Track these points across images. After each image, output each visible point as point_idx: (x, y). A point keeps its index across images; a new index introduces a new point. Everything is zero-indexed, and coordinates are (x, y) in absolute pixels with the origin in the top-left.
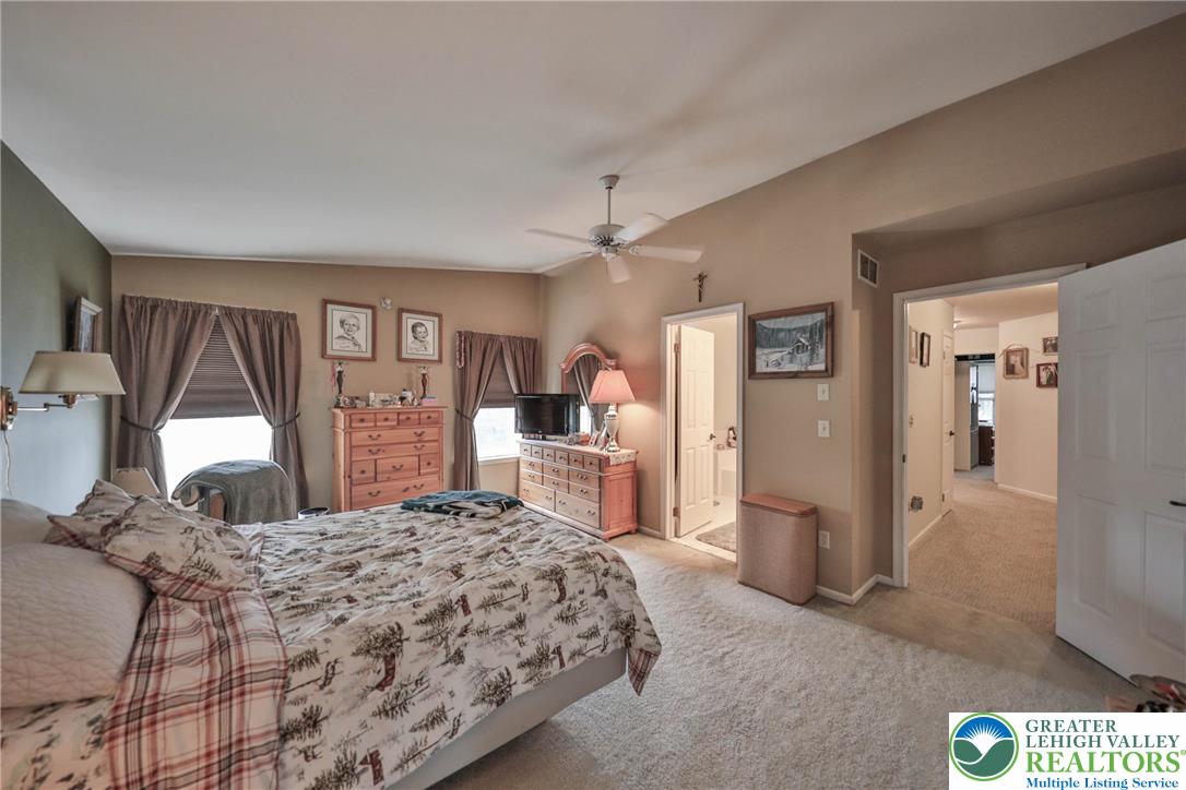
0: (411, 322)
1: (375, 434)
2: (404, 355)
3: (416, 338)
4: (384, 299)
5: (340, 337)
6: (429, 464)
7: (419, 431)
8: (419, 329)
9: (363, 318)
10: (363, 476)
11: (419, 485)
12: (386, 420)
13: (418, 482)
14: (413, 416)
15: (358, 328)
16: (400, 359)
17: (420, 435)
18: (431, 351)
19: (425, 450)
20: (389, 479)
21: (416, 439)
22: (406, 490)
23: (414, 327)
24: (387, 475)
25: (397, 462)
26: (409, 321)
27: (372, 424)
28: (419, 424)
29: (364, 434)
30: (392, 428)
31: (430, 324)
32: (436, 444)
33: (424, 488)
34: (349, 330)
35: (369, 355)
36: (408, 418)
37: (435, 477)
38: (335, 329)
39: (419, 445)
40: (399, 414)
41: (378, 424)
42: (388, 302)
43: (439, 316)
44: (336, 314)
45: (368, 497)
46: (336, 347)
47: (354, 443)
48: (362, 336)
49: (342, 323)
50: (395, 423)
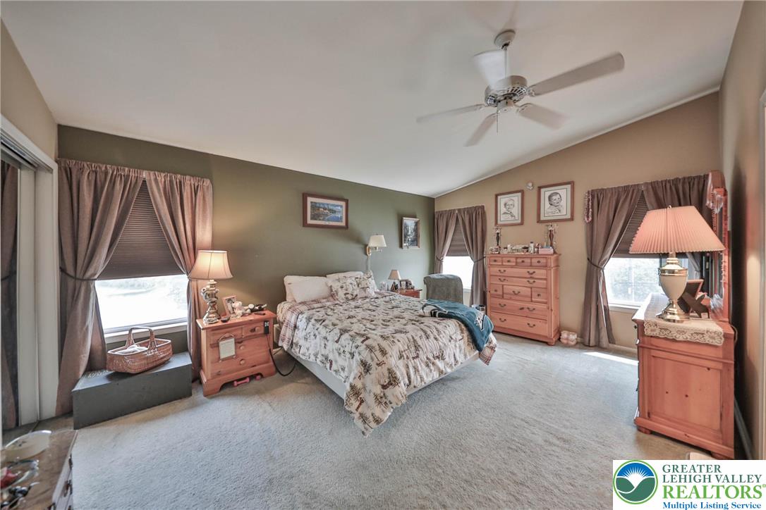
0: (548, 194)
1: (502, 270)
2: (542, 218)
3: (551, 205)
4: (528, 182)
5: (505, 213)
6: (539, 295)
7: (531, 271)
8: (554, 197)
9: (516, 198)
10: (495, 293)
11: (531, 308)
12: (509, 261)
13: (531, 306)
14: (526, 260)
15: (514, 206)
16: (539, 221)
17: (532, 274)
18: (565, 212)
19: (534, 285)
20: (510, 299)
21: (529, 276)
22: (522, 309)
23: (550, 197)
24: (509, 296)
25: (517, 289)
26: (546, 193)
27: (500, 264)
28: (531, 266)
29: (497, 269)
30: (512, 267)
31: (564, 192)
32: (545, 282)
33: (534, 312)
34: (509, 207)
35: (519, 221)
36: (523, 262)
37: (545, 306)
38: (502, 209)
39: (531, 281)
40: (517, 258)
41: (504, 264)
42: (530, 184)
43: (572, 183)
44: (503, 200)
45: (498, 306)
46: (503, 219)
47: (492, 274)
48: (516, 211)
49: (505, 205)
50: (514, 264)
